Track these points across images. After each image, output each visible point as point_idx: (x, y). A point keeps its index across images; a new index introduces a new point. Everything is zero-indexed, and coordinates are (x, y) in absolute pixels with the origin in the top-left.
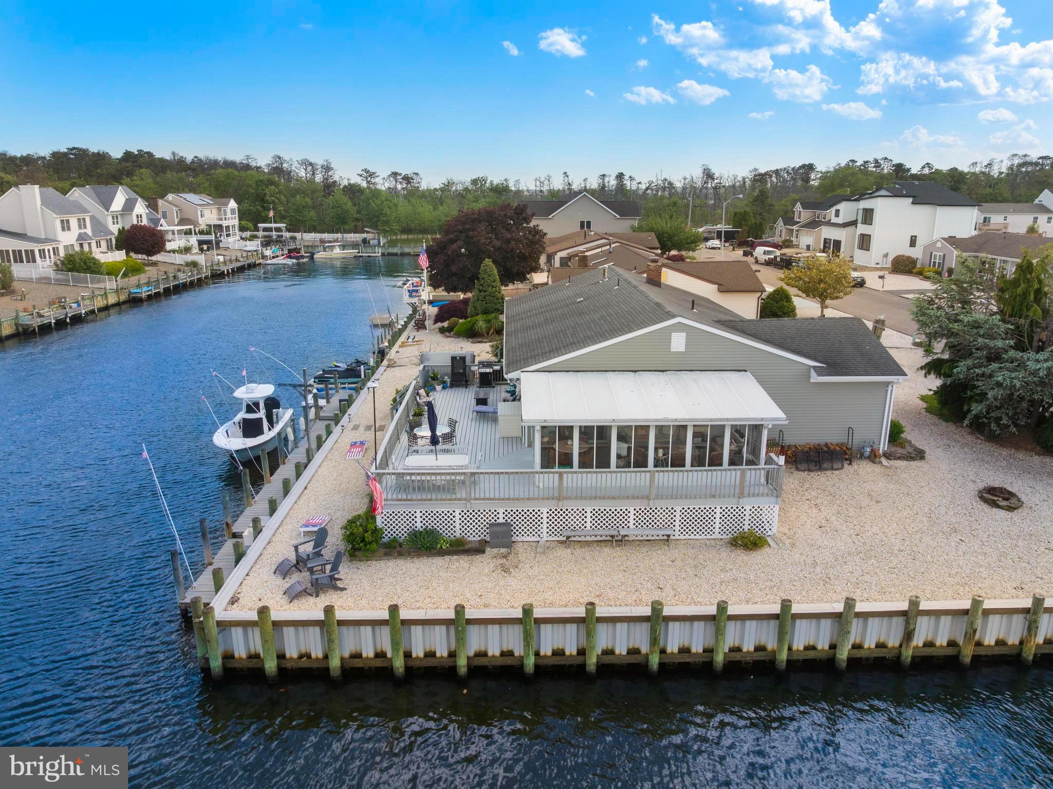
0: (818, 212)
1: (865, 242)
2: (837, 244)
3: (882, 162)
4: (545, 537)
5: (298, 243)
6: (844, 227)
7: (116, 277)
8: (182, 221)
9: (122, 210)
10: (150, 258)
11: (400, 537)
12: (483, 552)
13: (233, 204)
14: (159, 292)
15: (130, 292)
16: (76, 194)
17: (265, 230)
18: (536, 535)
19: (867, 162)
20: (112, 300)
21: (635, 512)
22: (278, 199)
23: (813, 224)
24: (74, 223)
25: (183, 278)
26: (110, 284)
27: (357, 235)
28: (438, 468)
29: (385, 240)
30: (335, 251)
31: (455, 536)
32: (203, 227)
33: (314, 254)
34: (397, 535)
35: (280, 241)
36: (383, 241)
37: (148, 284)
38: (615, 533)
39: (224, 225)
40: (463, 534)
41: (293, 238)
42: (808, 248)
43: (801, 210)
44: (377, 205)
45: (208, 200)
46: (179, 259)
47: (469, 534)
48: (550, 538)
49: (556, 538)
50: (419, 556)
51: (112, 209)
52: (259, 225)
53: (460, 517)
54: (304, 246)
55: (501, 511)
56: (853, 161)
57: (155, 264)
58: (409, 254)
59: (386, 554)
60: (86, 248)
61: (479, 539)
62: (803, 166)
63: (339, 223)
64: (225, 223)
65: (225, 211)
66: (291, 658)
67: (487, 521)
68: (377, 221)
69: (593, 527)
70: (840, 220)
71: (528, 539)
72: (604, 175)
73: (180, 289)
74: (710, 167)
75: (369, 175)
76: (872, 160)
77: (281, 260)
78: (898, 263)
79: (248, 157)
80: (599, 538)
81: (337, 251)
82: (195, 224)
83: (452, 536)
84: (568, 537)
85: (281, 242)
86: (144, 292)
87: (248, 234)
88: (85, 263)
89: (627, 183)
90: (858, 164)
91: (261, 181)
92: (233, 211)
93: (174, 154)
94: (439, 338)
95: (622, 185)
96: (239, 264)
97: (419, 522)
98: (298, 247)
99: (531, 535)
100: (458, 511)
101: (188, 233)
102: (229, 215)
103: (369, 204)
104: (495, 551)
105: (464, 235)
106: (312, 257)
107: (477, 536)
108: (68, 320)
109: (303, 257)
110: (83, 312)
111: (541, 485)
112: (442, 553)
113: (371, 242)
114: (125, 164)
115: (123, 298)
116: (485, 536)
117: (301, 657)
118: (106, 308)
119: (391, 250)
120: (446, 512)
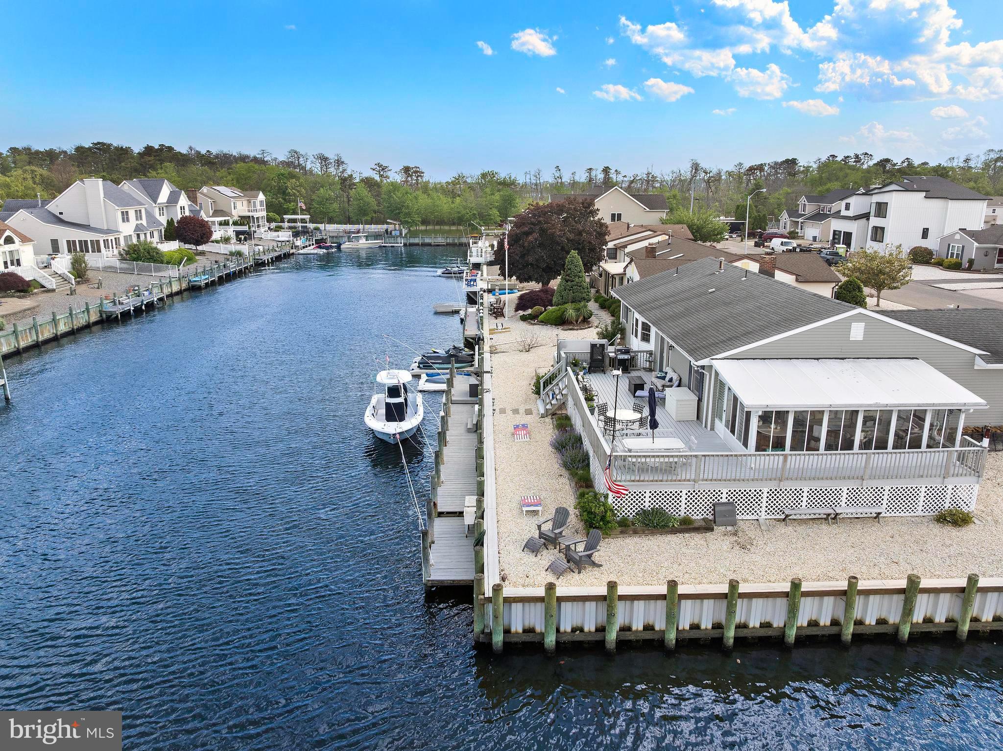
0: (822, 205)
1: (878, 234)
2: (848, 237)
3: (862, 157)
4: (763, 515)
5: (323, 234)
6: (855, 220)
7: (178, 266)
8: (217, 213)
9: (167, 202)
10: (198, 248)
11: (629, 516)
12: (712, 530)
13: (261, 197)
14: (214, 280)
15: (190, 281)
16: (126, 186)
17: (290, 221)
18: (755, 514)
19: (848, 157)
20: (175, 288)
21: (848, 491)
22: (298, 191)
23: (819, 217)
24: (132, 214)
25: (233, 267)
26: (173, 272)
27: (379, 226)
28: (652, 450)
29: (406, 231)
30: (361, 242)
31: (679, 515)
32: (236, 218)
33: (341, 244)
34: (626, 514)
35: (305, 232)
36: (404, 232)
37: (204, 273)
38: (831, 511)
39: (255, 217)
40: (688, 513)
41: (317, 229)
42: (815, 238)
43: (806, 203)
44: (399, 198)
45: (238, 192)
46: (223, 249)
47: (693, 513)
48: (768, 517)
49: (773, 517)
50: (653, 533)
51: (159, 201)
52: (284, 216)
53: (687, 496)
54: (330, 237)
55: (725, 491)
56: (833, 156)
57: (202, 253)
58: (429, 245)
59: (622, 532)
60: (142, 237)
61: (702, 517)
62: (787, 161)
63: (362, 215)
64: (256, 215)
65: (254, 203)
66: (565, 632)
67: (711, 500)
68: (399, 213)
69: (809, 506)
70: (850, 213)
71: (748, 517)
72: (590, 169)
73: (230, 278)
74: (699, 162)
75: (382, 169)
76: (852, 155)
77: (311, 250)
78: (916, 255)
79: (263, 152)
80: (813, 516)
81: (363, 241)
82: (229, 214)
83: (677, 515)
84: (787, 516)
85: (308, 232)
86: (203, 280)
87: (273, 225)
88: (148, 253)
89: (613, 176)
90: (839, 159)
91: (282, 175)
92: (261, 202)
93: (191, 148)
94: (524, 325)
95: (609, 178)
96: (276, 254)
97: (647, 502)
98: (325, 237)
99: (750, 514)
100: (684, 492)
101: (226, 223)
102: (258, 207)
103: (391, 197)
104: (722, 528)
105: (538, 227)
106: (339, 247)
107: (700, 515)
108: (143, 307)
109: (331, 247)
110: (155, 299)
111: (753, 466)
112: (674, 531)
113: (393, 233)
114: (147, 158)
115: (184, 285)
116: (707, 515)
117: (574, 630)
118: (171, 295)
119: (413, 241)
120: (674, 492)
